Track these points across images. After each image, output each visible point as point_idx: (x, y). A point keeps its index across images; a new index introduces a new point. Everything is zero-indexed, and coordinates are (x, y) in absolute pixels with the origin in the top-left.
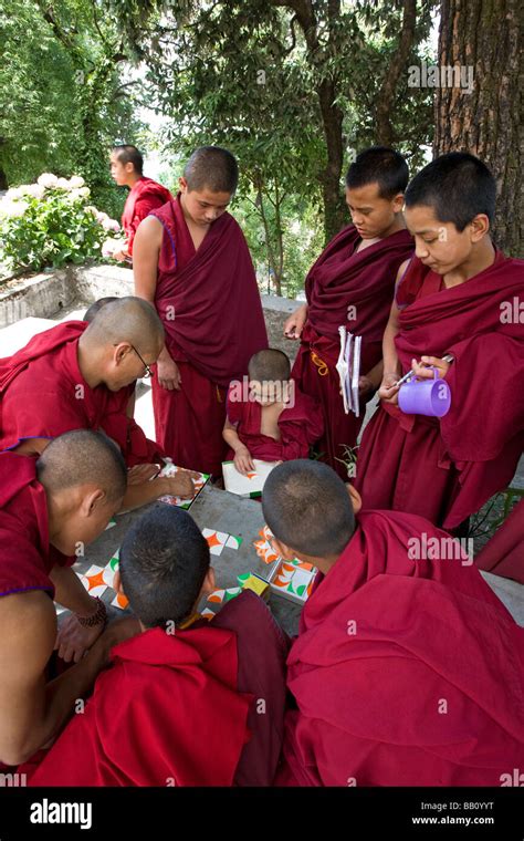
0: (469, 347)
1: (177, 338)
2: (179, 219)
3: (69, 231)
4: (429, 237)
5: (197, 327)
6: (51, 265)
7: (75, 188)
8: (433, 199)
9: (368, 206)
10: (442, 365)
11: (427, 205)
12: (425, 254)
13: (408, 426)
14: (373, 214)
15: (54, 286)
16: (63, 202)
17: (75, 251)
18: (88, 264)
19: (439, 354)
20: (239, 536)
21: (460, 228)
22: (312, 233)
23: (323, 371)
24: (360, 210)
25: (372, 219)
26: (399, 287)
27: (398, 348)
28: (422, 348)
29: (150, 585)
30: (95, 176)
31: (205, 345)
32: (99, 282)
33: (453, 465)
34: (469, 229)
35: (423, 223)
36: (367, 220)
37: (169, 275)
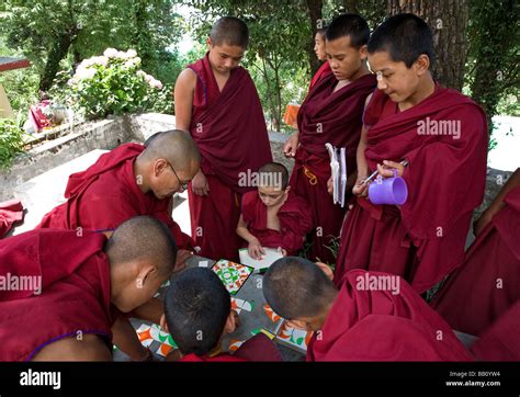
0: (419, 153)
1: (207, 156)
2: (208, 70)
3: (126, 89)
4: (386, 73)
5: (222, 148)
6: (112, 113)
7: (131, 58)
8: (388, 46)
9: (343, 52)
10: (400, 167)
11: (384, 50)
12: (385, 87)
13: (377, 215)
14: (345, 60)
15: (114, 128)
16: (122, 68)
17: (130, 102)
18: (139, 112)
19: (397, 159)
20: (252, 302)
21: (409, 66)
22: (301, 89)
23: (313, 181)
24: (337, 57)
25: (346, 63)
26: (366, 112)
27: (367, 158)
28: (385, 156)
29: (186, 322)
30: (144, 52)
31: (227, 161)
32: (147, 124)
33: (412, 244)
34: (415, 66)
35: (381, 63)
36: (341, 64)
37: (200, 109)
